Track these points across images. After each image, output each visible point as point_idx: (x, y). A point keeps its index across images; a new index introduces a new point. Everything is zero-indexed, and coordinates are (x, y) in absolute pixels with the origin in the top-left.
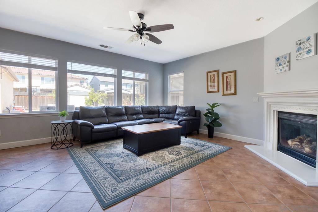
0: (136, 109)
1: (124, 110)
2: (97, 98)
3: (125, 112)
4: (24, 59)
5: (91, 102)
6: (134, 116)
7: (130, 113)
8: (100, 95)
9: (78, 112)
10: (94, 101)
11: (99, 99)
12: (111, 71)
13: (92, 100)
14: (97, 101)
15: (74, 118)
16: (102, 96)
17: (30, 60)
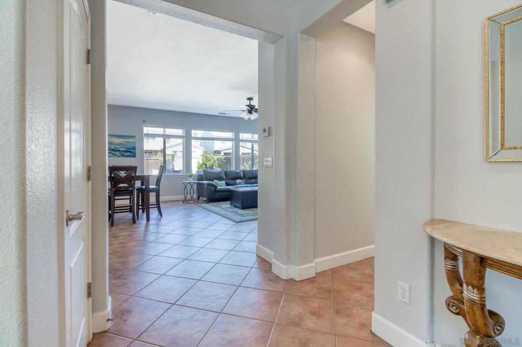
0: (254, 173)
1: (242, 174)
2: (212, 161)
3: (243, 176)
4: (159, 131)
5: (204, 166)
6: (252, 180)
7: (247, 177)
8: (216, 158)
9: (202, 175)
10: (208, 166)
11: (215, 162)
12: (229, 135)
13: (206, 165)
14: (213, 165)
15: (198, 180)
16: (218, 159)
17: (164, 131)
